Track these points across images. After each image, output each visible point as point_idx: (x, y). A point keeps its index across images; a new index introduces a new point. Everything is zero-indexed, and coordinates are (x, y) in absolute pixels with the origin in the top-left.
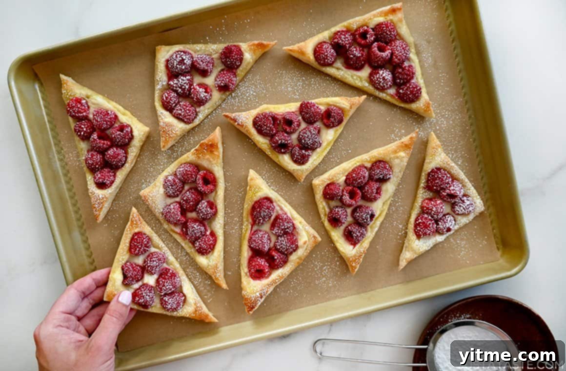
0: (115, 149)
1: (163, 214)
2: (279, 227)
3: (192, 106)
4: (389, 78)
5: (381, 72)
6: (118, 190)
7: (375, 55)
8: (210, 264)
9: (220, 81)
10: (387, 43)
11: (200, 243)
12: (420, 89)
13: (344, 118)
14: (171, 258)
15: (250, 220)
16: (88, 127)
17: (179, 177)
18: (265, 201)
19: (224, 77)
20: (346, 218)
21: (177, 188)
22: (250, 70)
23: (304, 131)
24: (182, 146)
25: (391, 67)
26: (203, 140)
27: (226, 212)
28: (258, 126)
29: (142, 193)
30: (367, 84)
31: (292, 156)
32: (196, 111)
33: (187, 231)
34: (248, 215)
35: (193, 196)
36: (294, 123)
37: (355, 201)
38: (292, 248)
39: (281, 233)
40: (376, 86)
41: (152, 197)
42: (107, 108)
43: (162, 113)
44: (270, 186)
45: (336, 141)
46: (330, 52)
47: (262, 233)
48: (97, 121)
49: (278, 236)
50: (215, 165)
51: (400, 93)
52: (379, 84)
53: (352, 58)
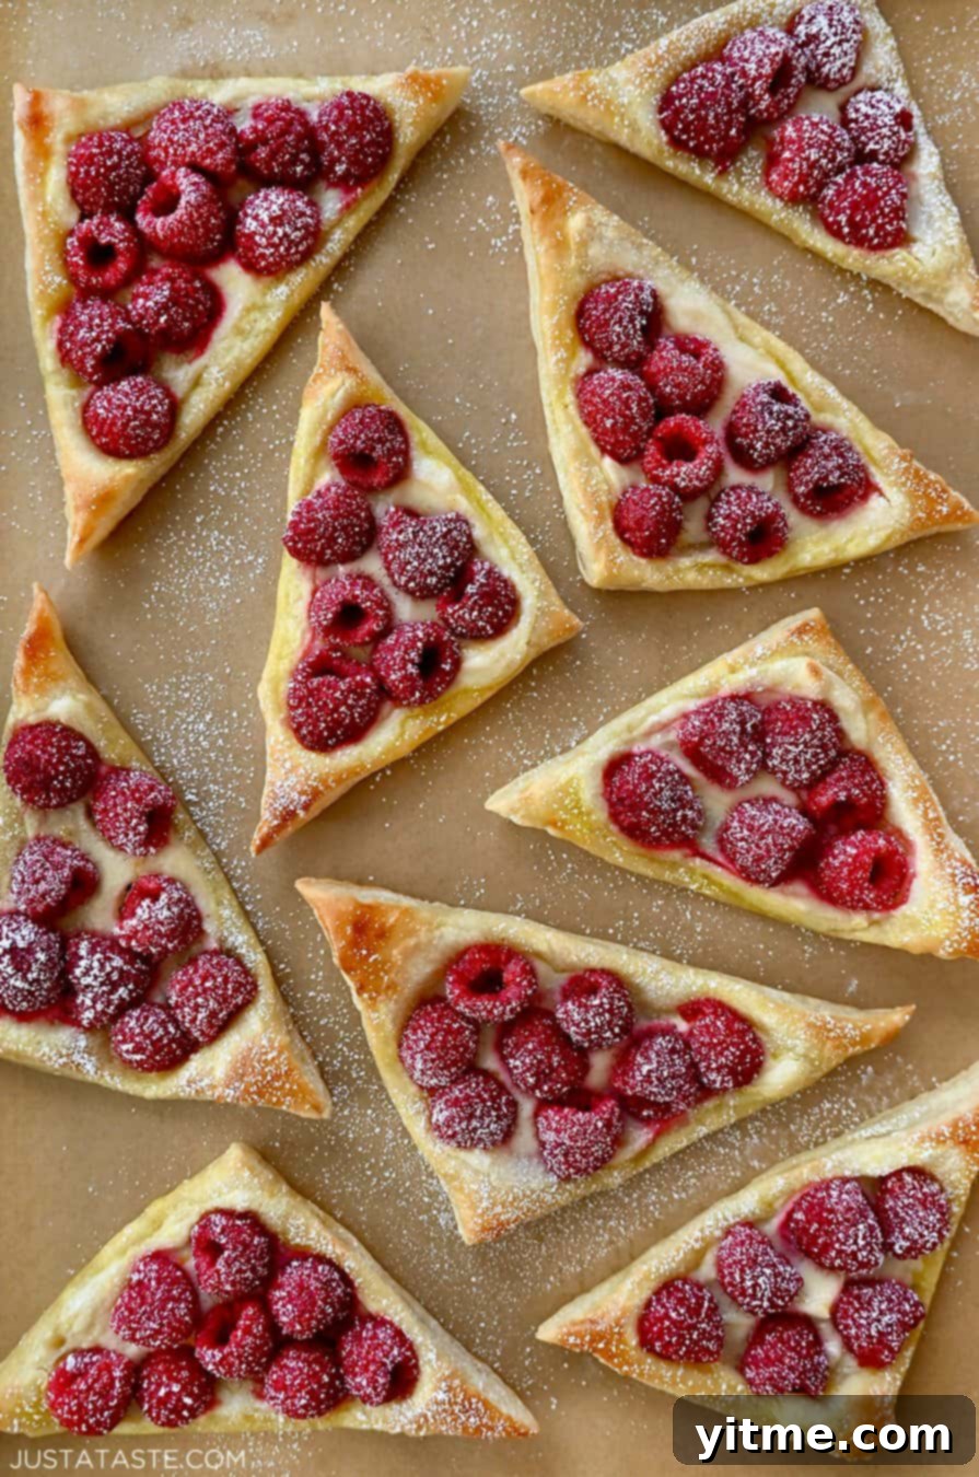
0: (278, 1294)
1: (568, 1179)
2: (731, 753)
3: (193, 961)
4: (281, 200)
5: (251, 225)
6: (434, 1323)
7: (181, 233)
8: (800, 1049)
9: (126, 835)
10: (150, 177)
11: (714, 1065)
12: (349, 94)
13: (383, 407)
14: (747, 1202)
15: (676, 855)
16: (168, 1372)
17: (444, 1081)
18: (616, 779)
19: (116, 815)
20: (759, 494)
21: (484, 1101)
22: (114, 710)
23: (395, 566)
24: (332, 1037)
25: (241, 183)
26: (328, 955)
27: (619, 937)
28: (332, 734)
29: (467, 1234)
30: (282, 290)
31: (478, 636)
32: (216, 953)
33: (655, 1105)
34: (652, 860)
35: (530, 1046)
36: (356, 597)
37: (705, 442)
38: (821, 727)
39: (753, 754)
40: (298, 257)
41: (494, 1205)
42: (117, 1280)
43: (189, 1083)
44: (566, 749)
45: (463, 458)
46: (126, 395)
47: (735, 824)
48: (157, 1332)
49: (763, 765)
50: (437, 933)
51: (347, 175)
52: (291, 242)
53: (170, 318)
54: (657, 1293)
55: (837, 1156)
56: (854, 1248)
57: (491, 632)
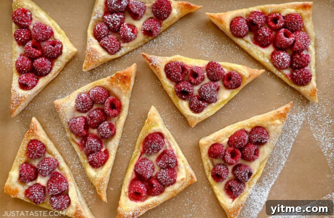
0: (44, 59)
1: (69, 124)
2: (164, 161)
3: (118, 41)
4: (288, 60)
5: (282, 54)
6: (36, 94)
7: (280, 38)
8: (97, 176)
9: (146, 26)
10: (293, 32)
11: (94, 157)
12: (311, 76)
13: (241, 83)
14: (63, 164)
15: (141, 149)
16: (26, 35)
17: (91, 96)
18: (158, 135)
19: (151, 24)
20: (227, 174)
21: (86, 105)
22: (174, 24)
23: (206, 85)
24: (101, 72)
25: (291, 52)
26: (119, 71)
27: (123, 136)
28: (169, 71)
29: (57, 102)
30: (268, 61)
31: (190, 104)
32: (120, 46)
33: (85, 143)
34: (140, 143)
35: (98, 115)
36: (199, 76)
37: (236, 160)
38: (170, 181)
39: (164, 166)
40: (275, 64)
41: (63, 107)
42: (47, 23)
43: (91, 40)
44: (165, 125)
45: (230, 101)
46: (244, 26)
47: (148, 162)
48: (35, 32)
49: (162, 168)
50: (124, 95)
51: (293, 75)
52: (278, 63)
53: (261, 36)
54: (43, 144)
55: (73, 185)
56: (52, 188)
57: (191, 107)
